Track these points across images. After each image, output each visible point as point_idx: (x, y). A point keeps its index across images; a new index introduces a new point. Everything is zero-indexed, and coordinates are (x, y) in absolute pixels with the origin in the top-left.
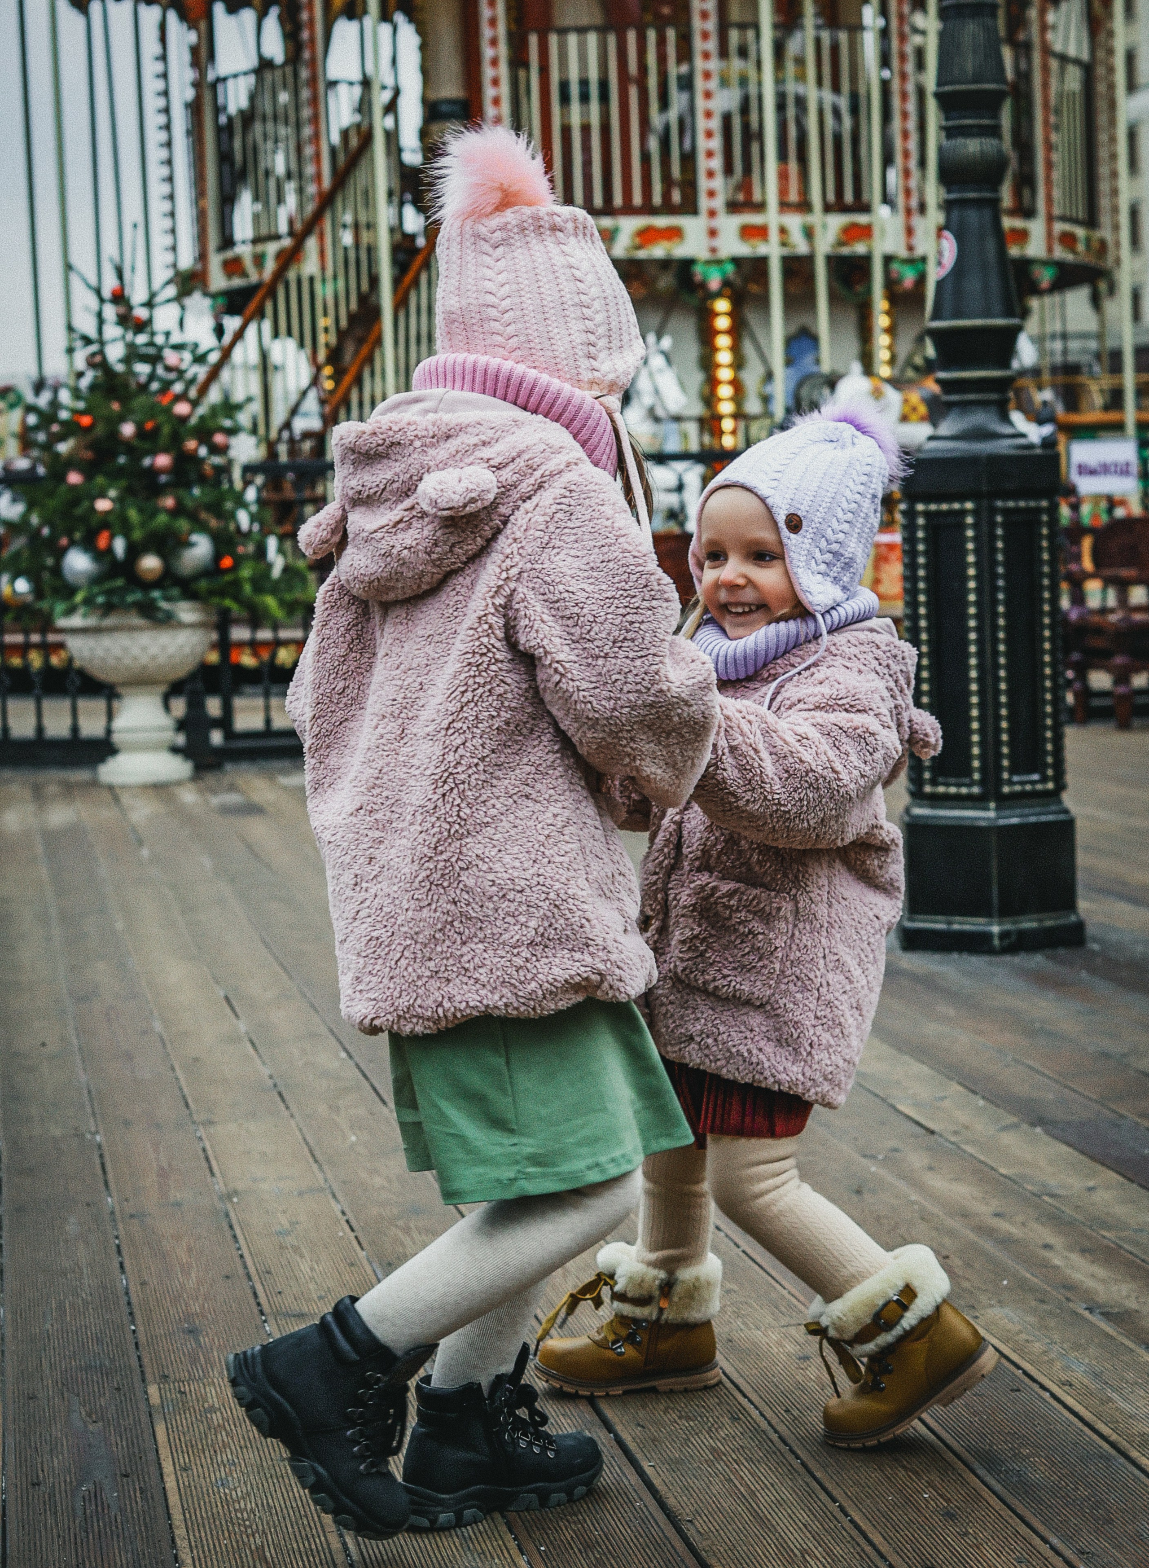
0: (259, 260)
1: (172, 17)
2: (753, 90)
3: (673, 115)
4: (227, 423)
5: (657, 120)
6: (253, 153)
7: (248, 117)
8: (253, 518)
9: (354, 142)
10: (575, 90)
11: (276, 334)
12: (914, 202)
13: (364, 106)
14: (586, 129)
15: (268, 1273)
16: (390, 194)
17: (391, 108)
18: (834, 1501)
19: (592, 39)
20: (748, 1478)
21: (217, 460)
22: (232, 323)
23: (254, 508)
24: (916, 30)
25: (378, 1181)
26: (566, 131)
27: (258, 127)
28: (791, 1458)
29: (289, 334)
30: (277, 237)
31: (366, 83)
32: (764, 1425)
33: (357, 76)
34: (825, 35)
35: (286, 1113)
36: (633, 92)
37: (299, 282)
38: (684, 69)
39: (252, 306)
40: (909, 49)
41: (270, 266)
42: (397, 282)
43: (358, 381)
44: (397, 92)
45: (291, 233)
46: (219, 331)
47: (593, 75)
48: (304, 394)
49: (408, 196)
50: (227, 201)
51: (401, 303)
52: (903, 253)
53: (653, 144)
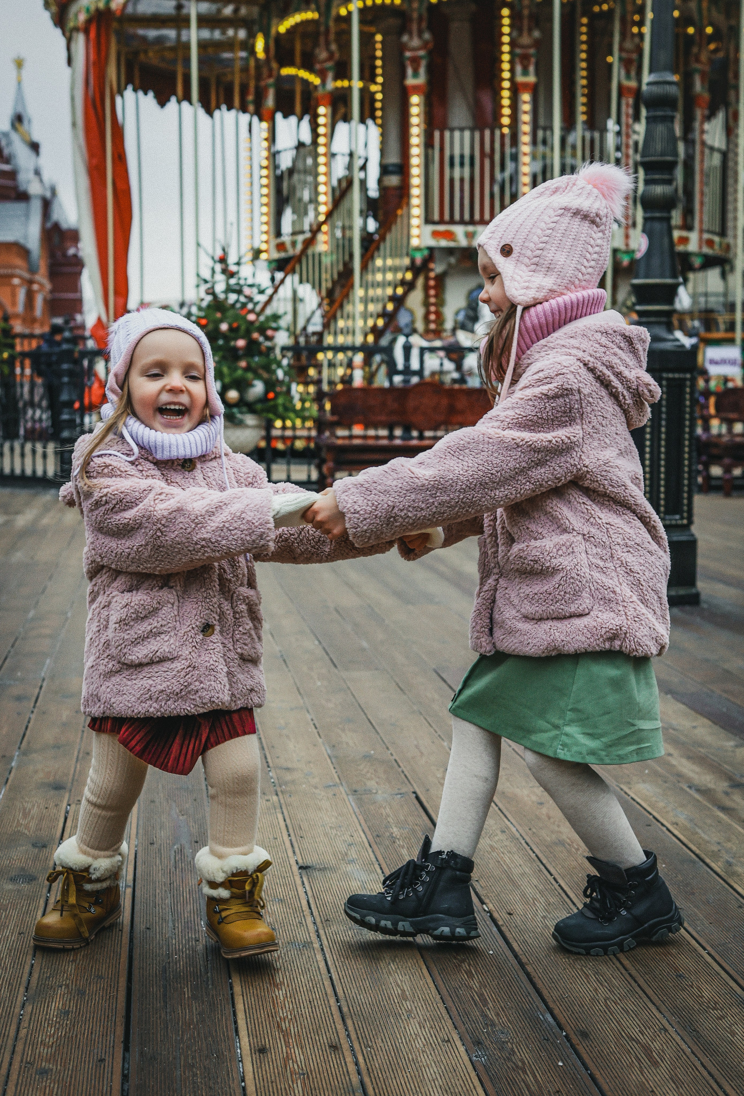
0: (294, 244)
1: (255, 119)
2: (548, 161)
3: (507, 174)
4: (274, 325)
5: (498, 176)
6: (292, 190)
7: (291, 171)
8: (286, 374)
9: (344, 184)
10: (457, 160)
11: (301, 282)
12: (630, 222)
13: (350, 167)
14: (462, 180)
15: (273, 747)
16: (361, 212)
17: (363, 168)
18: (551, 875)
19: (467, 134)
20: (508, 861)
21: (268, 344)
22: (279, 276)
23: (286, 369)
24: (635, 132)
25: (331, 705)
26: (452, 181)
27: (296, 177)
28: (531, 852)
29: (308, 281)
30: (302, 232)
31: (351, 155)
32: (518, 836)
33: (347, 151)
34: (588, 135)
35: (286, 669)
36: (487, 162)
37: (313, 255)
38: (514, 150)
39: (289, 267)
40: (631, 143)
41: (299, 247)
42: (363, 256)
43: (341, 306)
44: (366, 160)
45: (311, 231)
46: (273, 279)
47: (467, 152)
48: (313, 313)
49: (371, 213)
50: (278, 214)
51: (364, 268)
52: (623, 247)
53: (496, 189)
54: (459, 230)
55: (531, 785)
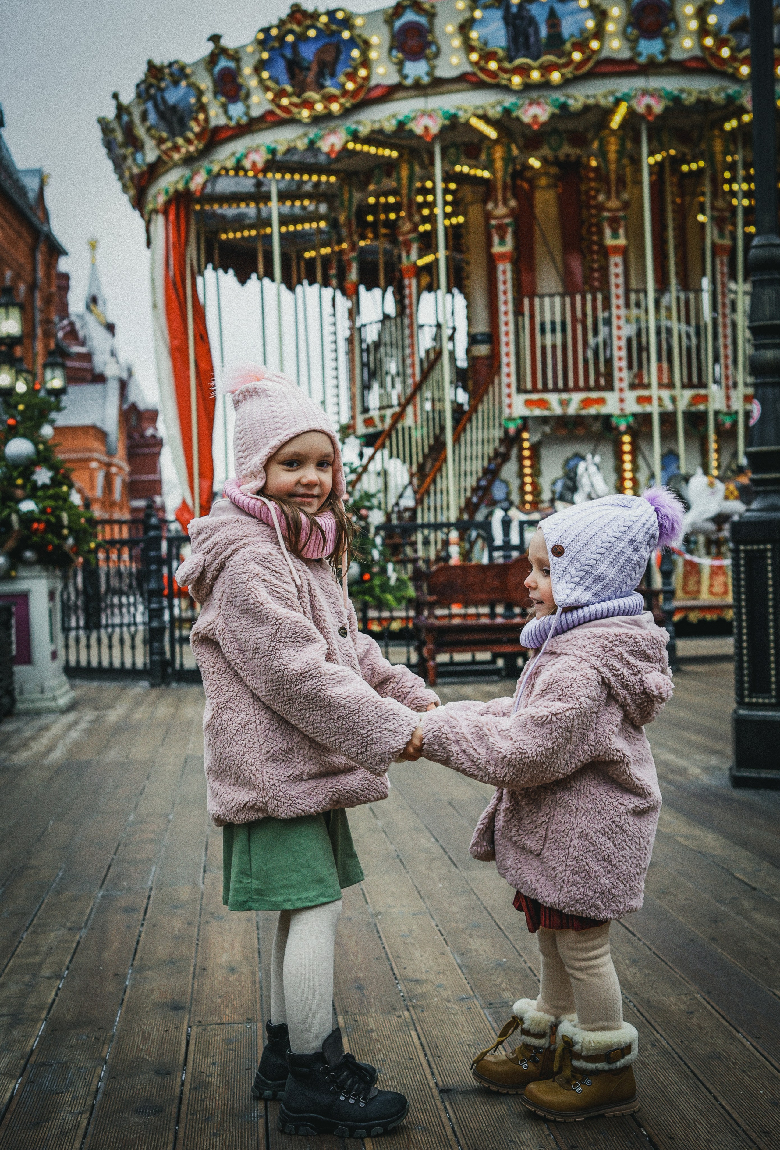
0: (382, 418)
1: (338, 293)
2: (643, 325)
3: (600, 339)
4: (367, 504)
5: (591, 341)
6: (379, 363)
7: (377, 345)
8: (381, 553)
9: (432, 356)
10: (548, 327)
11: (391, 456)
12: (730, 382)
13: (438, 338)
14: (554, 347)
15: (398, 957)
16: (451, 382)
17: (451, 338)
18: (711, 1093)
19: (557, 300)
20: (662, 1078)
21: (363, 523)
22: (368, 452)
23: (380, 548)
24: (731, 291)
25: (454, 909)
26: (544, 348)
27: (382, 349)
28: (685, 1067)
29: (398, 457)
30: (391, 406)
31: (439, 326)
32: (670, 1049)
33: (434, 322)
34: (682, 296)
35: (405, 871)
36: (579, 327)
37: (403, 429)
38: (606, 314)
39: (379, 442)
40: (727, 301)
41: (388, 421)
42: (454, 429)
43: (434, 481)
44: (454, 329)
45: (399, 405)
46: (361, 455)
47: (558, 319)
48: (405, 488)
49: (460, 384)
50: (366, 387)
51: (457, 440)
52: (724, 409)
53: (590, 354)
54: (553, 398)
55: (678, 992)
